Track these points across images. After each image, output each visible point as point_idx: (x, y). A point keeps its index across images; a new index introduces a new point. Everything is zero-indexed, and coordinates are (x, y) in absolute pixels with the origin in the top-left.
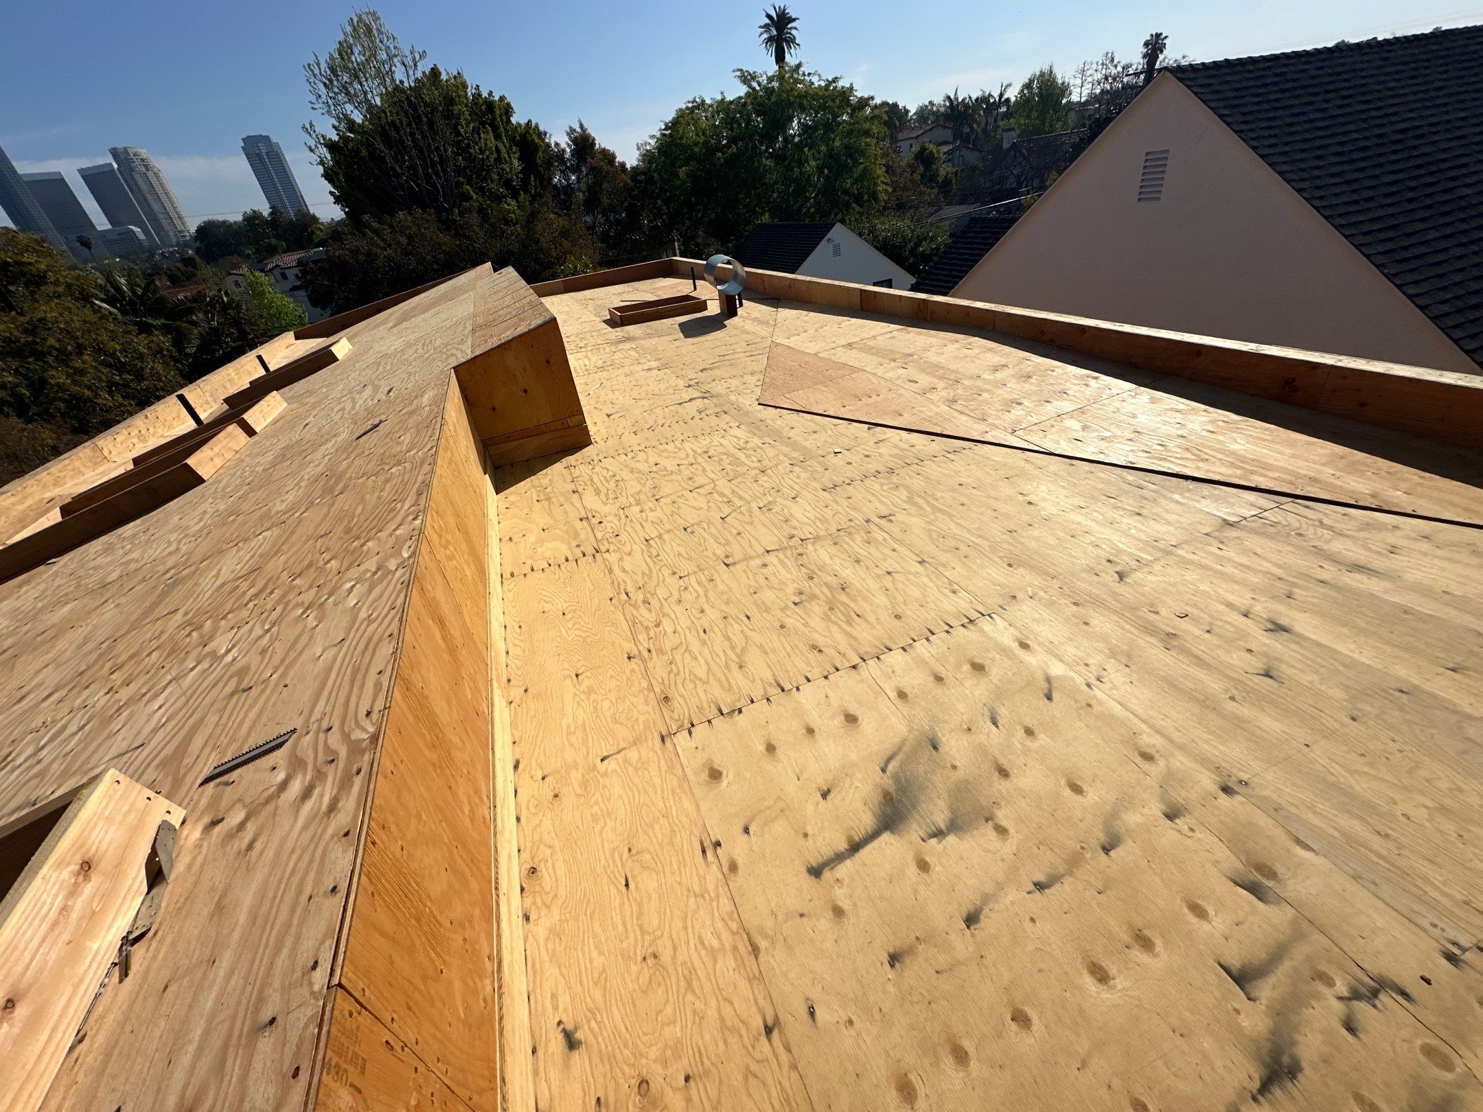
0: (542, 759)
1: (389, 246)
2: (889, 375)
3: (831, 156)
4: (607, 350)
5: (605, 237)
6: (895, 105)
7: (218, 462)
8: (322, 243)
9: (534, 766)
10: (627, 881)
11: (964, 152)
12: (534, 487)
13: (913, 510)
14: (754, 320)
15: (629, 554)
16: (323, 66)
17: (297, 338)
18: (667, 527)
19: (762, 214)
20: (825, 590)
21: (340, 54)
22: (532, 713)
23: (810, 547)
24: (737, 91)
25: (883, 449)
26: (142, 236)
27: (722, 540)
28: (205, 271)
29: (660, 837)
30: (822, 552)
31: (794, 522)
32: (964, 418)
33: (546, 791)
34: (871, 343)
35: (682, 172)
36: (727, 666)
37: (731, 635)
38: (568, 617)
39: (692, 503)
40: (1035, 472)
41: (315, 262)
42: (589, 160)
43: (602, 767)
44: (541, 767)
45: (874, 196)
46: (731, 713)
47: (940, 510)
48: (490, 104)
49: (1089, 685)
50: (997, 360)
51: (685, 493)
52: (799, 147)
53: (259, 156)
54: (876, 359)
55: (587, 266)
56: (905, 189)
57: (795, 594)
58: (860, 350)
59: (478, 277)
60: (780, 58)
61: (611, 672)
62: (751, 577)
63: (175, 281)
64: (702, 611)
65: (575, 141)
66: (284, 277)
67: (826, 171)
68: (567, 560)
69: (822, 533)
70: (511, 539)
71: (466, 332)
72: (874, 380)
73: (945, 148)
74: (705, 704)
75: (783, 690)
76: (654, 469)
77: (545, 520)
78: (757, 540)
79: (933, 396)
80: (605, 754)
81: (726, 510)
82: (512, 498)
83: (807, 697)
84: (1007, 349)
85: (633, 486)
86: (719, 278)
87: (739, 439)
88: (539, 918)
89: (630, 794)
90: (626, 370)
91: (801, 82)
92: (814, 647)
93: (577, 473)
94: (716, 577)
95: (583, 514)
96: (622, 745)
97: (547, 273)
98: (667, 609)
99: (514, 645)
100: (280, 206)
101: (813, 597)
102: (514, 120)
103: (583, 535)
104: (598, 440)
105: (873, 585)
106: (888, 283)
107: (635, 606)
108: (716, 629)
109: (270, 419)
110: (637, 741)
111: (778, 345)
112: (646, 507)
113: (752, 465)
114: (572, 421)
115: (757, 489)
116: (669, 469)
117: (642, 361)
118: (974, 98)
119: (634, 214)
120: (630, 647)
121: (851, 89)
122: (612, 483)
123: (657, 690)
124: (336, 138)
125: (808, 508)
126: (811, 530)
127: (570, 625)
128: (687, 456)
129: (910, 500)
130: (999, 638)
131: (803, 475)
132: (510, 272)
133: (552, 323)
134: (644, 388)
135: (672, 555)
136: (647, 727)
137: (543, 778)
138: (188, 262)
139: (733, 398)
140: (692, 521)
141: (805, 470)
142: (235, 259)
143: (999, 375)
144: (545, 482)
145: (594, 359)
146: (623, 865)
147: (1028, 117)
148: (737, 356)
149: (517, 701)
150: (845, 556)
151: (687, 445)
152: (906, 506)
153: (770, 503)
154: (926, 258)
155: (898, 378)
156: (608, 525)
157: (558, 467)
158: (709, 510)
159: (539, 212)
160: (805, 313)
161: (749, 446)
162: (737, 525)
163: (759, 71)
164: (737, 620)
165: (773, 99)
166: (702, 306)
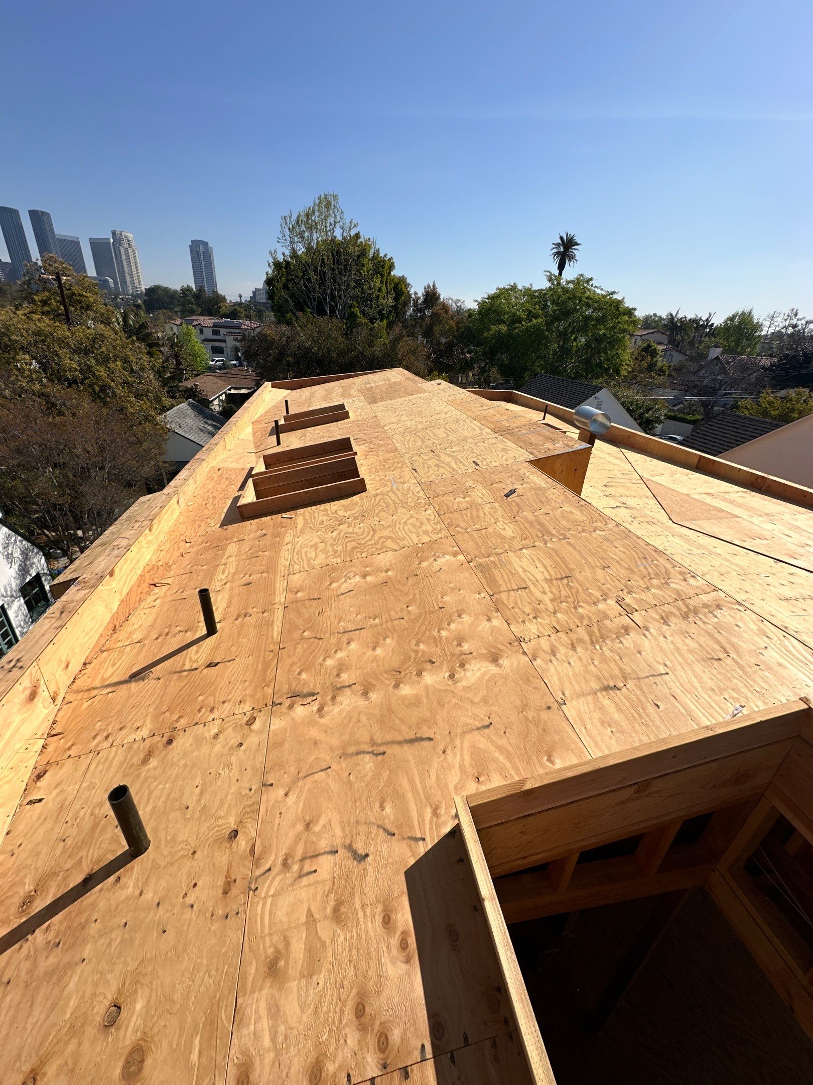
11: (674, 353)
16: (293, 218)
21: (306, 215)
42: (433, 306)
48: (383, 262)
60: (561, 267)
65: (427, 293)
73: (663, 347)
118: (689, 318)
147: (727, 339)
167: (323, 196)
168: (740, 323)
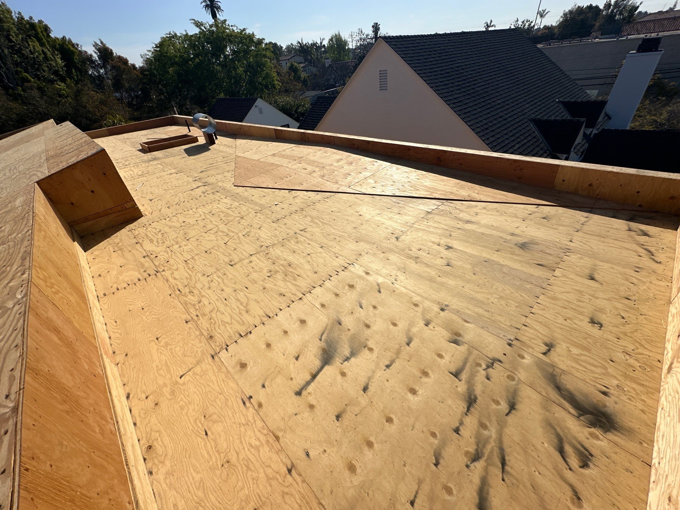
0: (144, 388)
2: (294, 167)
3: (249, 66)
4: (143, 165)
5: (130, 105)
6: (276, 44)
9: (139, 393)
10: (206, 432)
11: (310, 67)
12: (110, 244)
13: (314, 225)
14: (225, 145)
15: (177, 270)
18: (196, 252)
19: (220, 93)
20: (282, 267)
22: (133, 366)
23: (271, 249)
24: (194, 31)
25: (297, 200)
27: (227, 254)
29: (220, 405)
30: (277, 250)
31: (262, 239)
32: (329, 183)
33: (150, 403)
34: (283, 153)
35: (171, 70)
36: (240, 313)
37: (239, 298)
38: (145, 310)
39: (207, 238)
40: (361, 202)
42: (110, 61)
43: (181, 381)
44: (144, 393)
45: (274, 86)
46: (246, 334)
47: (326, 224)
48: (32, 26)
49: (393, 283)
50: (338, 157)
51: (202, 234)
52: (232, 60)
54: (287, 160)
55: (121, 121)
56: (287, 83)
57: (268, 272)
58: (279, 157)
60: (214, 16)
61: (177, 332)
62: (245, 269)
64: (223, 290)
65: (99, 50)
67: (249, 73)
69: (276, 242)
70: (100, 275)
71: (42, 161)
72: (288, 170)
73: (302, 65)
74: (232, 334)
75: (270, 317)
76: (183, 224)
77: (120, 261)
78: (246, 251)
79: (315, 175)
80: (182, 374)
81: (227, 239)
82: (96, 253)
83: (282, 317)
84: (341, 152)
85: (172, 235)
86: (202, 126)
87: (227, 204)
88: (158, 470)
89: (200, 389)
90: (157, 175)
91: (227, 29)
92: (281, 294)
93: (137, 232)
94: (227, 272)
95: (145, 254)
96: (191, 366)
98: (203, 293)
99: (114, 332)
101: (277, 272)
102: (52, 35)
103: (147, 265)
104: (147, 213)
105: (303, 261)
106: (288, 126)
107: (185, 295)
108: (231, 297)
110: (199, 362)
111: (239, 157)
112: (182, 244)
113: (236, 215)
114: (128, 205)
115: (241, 227)
116: (192, 223)
117: (166, 170)
118: (310, 43)
119: (146, 92)
120: (186, 317)
121: (253, 34)
122: (160, 235)
123: (205, 334)
125: (267, 232)
126: (270, 241)
127: (148, 313)
128: (201, 215)
129: (312, 221)
130: (358, 273)
131: (262, 217)
132: (67, 123)
133: (102, 152)
134: (170, 184)
135: (201, 266)
136: (203, 354)
137: (147, 398)
139: (220, 184)
140: (209, 248)
141: (263, 215)
143: (340, 163)
144: (117, 240)
145: (136, 171)
146: (202, 425)
147: (334, 53)
148: (219, 163)
149: (122, 362)
150: (288, 251)
151: (199, 210)
152: (311, 224)
153: (248, 232)
154: (302, 114)
155: (298, 168)
157: (124, 231)
158: (217, 240)
159: (83, 90)
160: (250, 141)
161: (232, 206)
162: (233, 245)
163: (204, 22)
164: (241, 290)
165: (215, 36)
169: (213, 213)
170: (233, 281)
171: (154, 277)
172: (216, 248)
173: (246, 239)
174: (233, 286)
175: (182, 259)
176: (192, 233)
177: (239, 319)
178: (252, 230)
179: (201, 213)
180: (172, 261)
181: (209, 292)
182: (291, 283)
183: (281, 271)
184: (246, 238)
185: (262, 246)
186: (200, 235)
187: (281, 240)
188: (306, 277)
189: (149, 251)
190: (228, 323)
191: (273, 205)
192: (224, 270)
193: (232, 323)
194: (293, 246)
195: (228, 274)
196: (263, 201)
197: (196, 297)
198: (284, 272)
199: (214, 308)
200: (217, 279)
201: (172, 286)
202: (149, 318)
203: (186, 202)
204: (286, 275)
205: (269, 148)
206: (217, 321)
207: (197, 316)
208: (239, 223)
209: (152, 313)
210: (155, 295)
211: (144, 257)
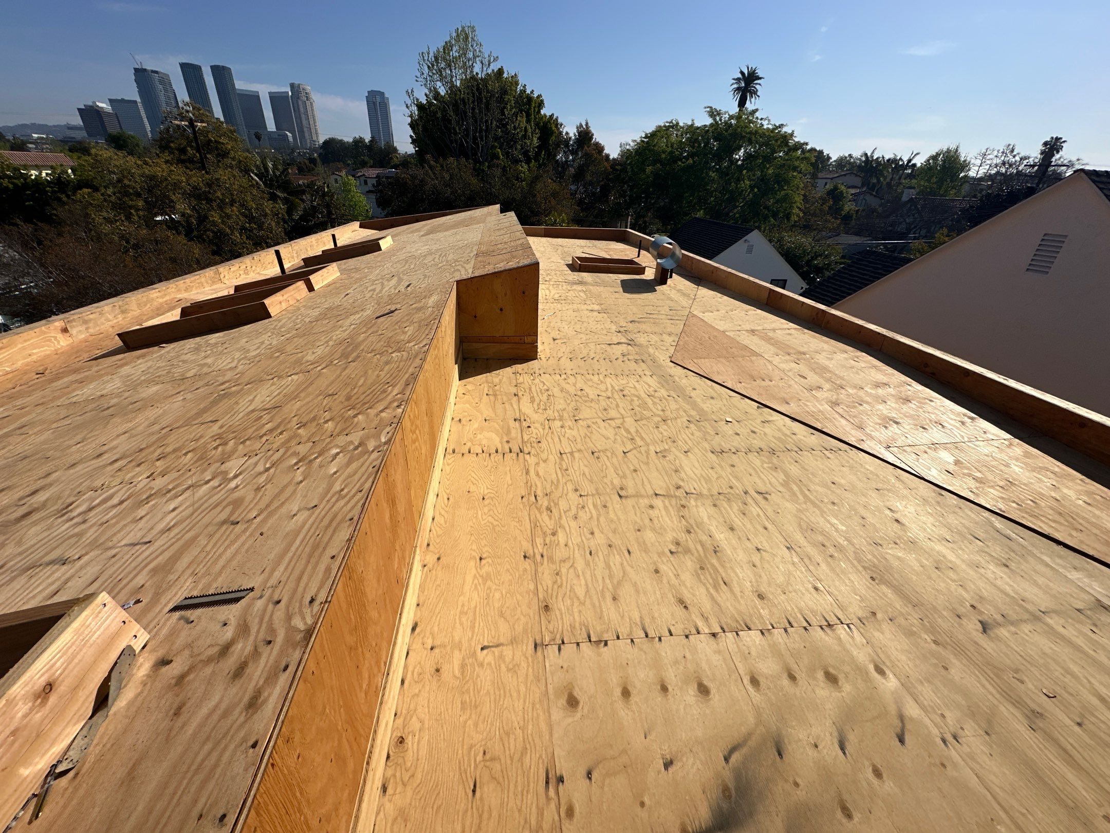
0: (436, 629)
1: (437, 178)
2: (783, 366)
3: (762, 180)
4: (565, 287)
5: (580, 203)
6: (821, 152)
7: (284, 305)
8: (395, 167)
9: (428, 634)
10: (475, 786)
11: (868, 197)
12: (487, 382)
13: (788, 495)
14: (679, 291)
15: (545, 461)
16: (431, 55)
17: (361, 227)
18: (579, 446)
20: (700, 548)
21: (444, 49)
22: (438, 582)
23: (693, 502)
25: (768, 430)
26: (291, 139)
27: (620, 473)
28: (320, 168)
29: (513, 749)
30: (701, 509)
31: (683, 475)
32: (843, 422)
33: (432, 661)
34: (771, 334)
35: (649, 169)
36: (603, 593)
37: (611, 564)
38: (486, 502)
39: (604, 432)
40: (905, 492)
41: (387, 178)
42: (586, 148)
43: (481, 655)
44: (433, 637)
45: (788, 216)
46: (598, 642)
47: (813, 503)
48: (530, 99)
49: (944, 741)
50: (880, 377)
51: (598, 420)
52: (741, 168)
53: (374, 103)
54: (773, 349)
55: (563, 221)
56: (814, 215)
57: (672, 543)
58: (762, 338)
59: (490, 214)
60: (742, 103)
61: (507, 565)
62: (638, 514)
63: (301, 170)
64: (592, 533)
65: (580, 133)
66: (366, 183)
67: (756, 190)
68: (497, 452)
69: (705, 492)
70: (460, 420)
71: (472, 255)
72: (769, 366)
73: (853, 191)
74: (577, 625)
75: (647, 636)
76: (579, 393)
78: (650, 482)
79: (819, 394)
80: (486, 643)
81: (629, 446)
82: (470, 387)
83: (669, 649)
84: (888, 369)
85: (560, 404)
86: (660, 254)
87: (650, 386)
88: (395, 794)
89: (497, 694)
90: (575, 306)
92: (681, 602)
93: (521, 379)
94: (609, 504)
95: (517, 416)
96: (502, 640)
97: (534, 219)
98: (564, 522)
99: (440, 514)
100: (377, 138)
101: (687, 551)
102: (543, 111)
103: (513, 434)
104: (543, 357)
105: (741, 556)
107: (539, 509)
108: (600, 554)
109: (325, 282)
110: (513, 641)
111: (694, 316)
112: (566, 424)
113: (657, 412)
114: (528, 339)
115: (657, 435)
116: (591, 397)
117: (588, 302)
119: (605, 191)
120: (526, 546)
122: (545, 398)
123: (541, 596)
124: (425, 102)
125: (696, 464)
126: (696, 486)
127: (486, 510)
128: (607, 389)
129: (786, 484)
130: (856, 654)
131: (697, 434)
132: (512, 214)
133: (534, 267)
134: (585, 324)
135: (578, 473)
136: (525, 631)
137: (432, 649)
138: (313, 161)
139: (651, 350)
140: (600, 448)
141: (700, 430)
142: (340, 165)
143: (880, 391)
144: (496, 380)
145: (553, 292)
146: (476, 767)
148: (660, 317)
149: (430, 566)
150: (721, 520)
151: (608, 380)
152: (781, 489)
153: (665, 450)
155: (790, 370)
156: (535, 431)
157: (508, 371)
158: (615, 441)
160: (719, 295)
161: (656, 395)
162: (635, 462)
164: (619, 552)
165: (730, 131)
166: (641, 271)
167: (460, 29)
168: (944, 161)
169: (625, 393)
170: (613, 526)
171: (514, 455)
172: (609, 454)
173: (657, 461)
174: (611, 535)
175: (558, 446)
176: (585, 413)
177: (597, 604)
178: (673, 449)
179: (609, 386)
180: (544, 445)
181: (573, 524)
182: (707, 589)
183: (696, 554)
184: (658, 458)
185: (678, 487)
186: (594, 421)
187: (715, 492)
188: (739, 594)
189: (524, 414)
190: (578, 598)
191: (721, 420)
192: (608, 499)
193: (584, 604)
194: (733, 516)
195: (611, 508)
196: (706, 406)
197: (553, 522)
198: (700, 560)
199: (569, 557)
200: (591, 507)
201: (529, 484)
202: (484, 517)
203: (595, 360)
204: (702, 568)
205: (747, 317)
206: (565, 584)
207: (542, 556)
208: (657, 427)
209: (491, 513)
210: (506, 486)
211: (515, 420)
